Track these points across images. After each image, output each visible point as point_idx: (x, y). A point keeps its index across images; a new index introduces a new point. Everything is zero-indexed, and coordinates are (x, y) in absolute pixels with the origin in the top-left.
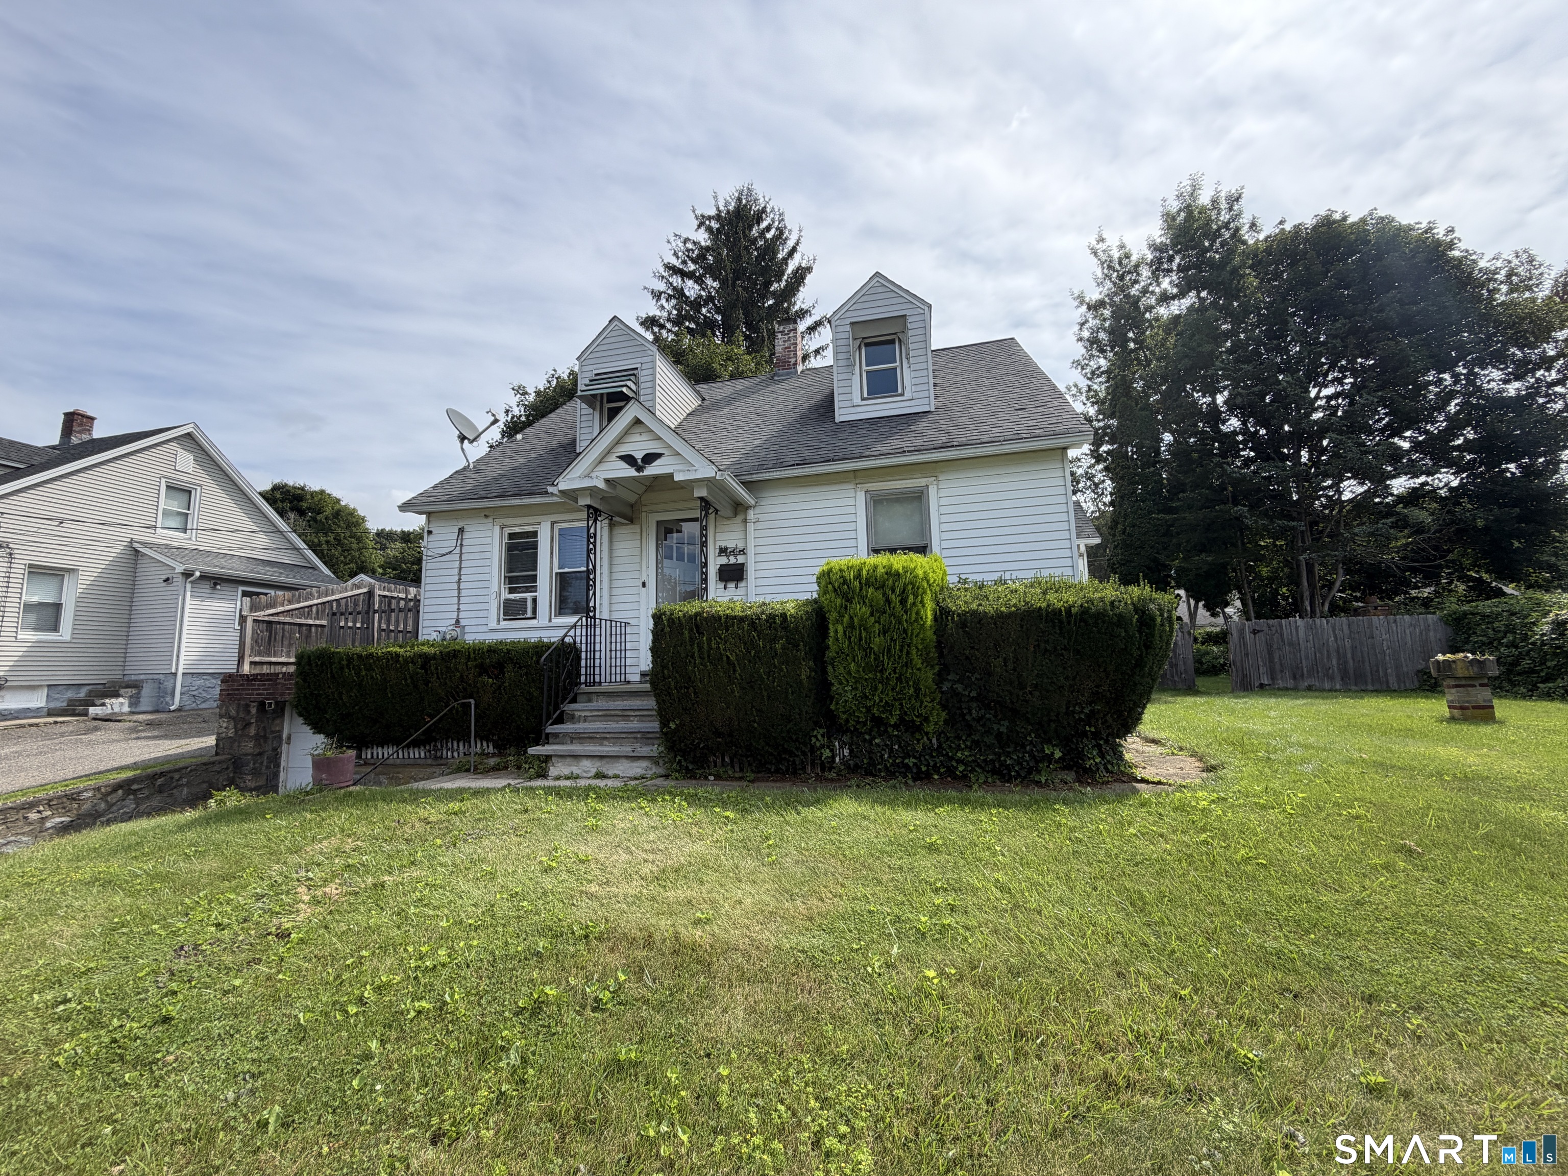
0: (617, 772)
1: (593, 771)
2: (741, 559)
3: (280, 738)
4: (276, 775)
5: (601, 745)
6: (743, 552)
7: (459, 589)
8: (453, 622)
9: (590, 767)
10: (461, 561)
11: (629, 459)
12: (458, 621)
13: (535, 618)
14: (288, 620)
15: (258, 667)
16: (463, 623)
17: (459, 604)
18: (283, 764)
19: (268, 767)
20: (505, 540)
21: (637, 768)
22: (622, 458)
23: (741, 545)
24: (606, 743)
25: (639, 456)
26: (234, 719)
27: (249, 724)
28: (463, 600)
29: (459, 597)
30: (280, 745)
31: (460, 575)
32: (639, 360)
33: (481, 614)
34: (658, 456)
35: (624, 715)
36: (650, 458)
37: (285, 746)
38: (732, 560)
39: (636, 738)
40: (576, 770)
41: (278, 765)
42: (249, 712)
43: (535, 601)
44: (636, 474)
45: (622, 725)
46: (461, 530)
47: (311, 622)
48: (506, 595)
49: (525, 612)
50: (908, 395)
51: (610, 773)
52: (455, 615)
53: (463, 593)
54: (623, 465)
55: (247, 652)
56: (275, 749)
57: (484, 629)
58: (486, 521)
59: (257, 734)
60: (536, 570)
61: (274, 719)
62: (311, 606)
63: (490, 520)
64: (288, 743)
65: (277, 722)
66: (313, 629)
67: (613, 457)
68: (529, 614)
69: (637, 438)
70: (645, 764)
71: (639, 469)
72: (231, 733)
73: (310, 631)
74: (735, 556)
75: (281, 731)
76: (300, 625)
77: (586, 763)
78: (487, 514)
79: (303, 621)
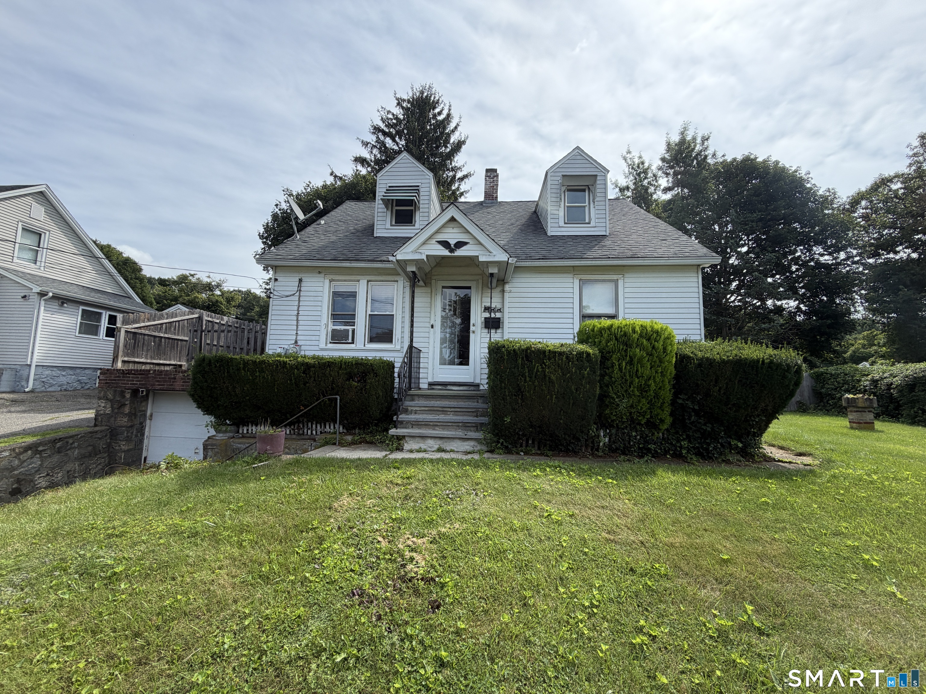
0: (453, 448)
1: (436, 447)
2: (498, 315)
3: (145, 415)
4: (141, 441)
5: (434, 430)
6: (499, 310)
7: (297, 320)
8: (293, 342)
9: (433, 444)
10: (299, 301)
11: (445, 244)
12: (296, 342)
13: (353, 343)
14: (147, 332)
15: (126, 364)
16: (299, 343)
17: (297, 330)
18: (146, 433)
19: (136, 436)
20: (333, 290)
21: (467, 446)
22: (440, 242)
23: (499, 306)
24: (436, 428)
25: (452, 242)
26: (111, 401)
27: (124, 405)
28: (300, 328)
29: (297, 325)
30: (145, 420)
31: (298, 310)
32: (420, 181)
33: (313, 338)
34: (465, 244)
35: (443, 410)
36: (460, 244)
37: (148, 421)
38: (493, 315)
39: (458, 426)
40: (423, 446)
41: (143, 435)
42: (124, 397)
43: (353, 331)
44: (449, 254)
45: (442, 417)
46: (300, 281)
47: (162, 335)
48: (331, 327)
49: (347, 338)
50: (592, 224)
51: (448, 448)
52: (294, 338)
53: (301, 323)
54: (440, 247)
55: (121, 353)
56: (141, 423)
57: (316, 348)
58: (320, 275)
59: (130, 413)
60: (355, 311)
61: (141, 402)
63: (322, 275)
64: (151, 419)
65: (143, 404)
66: (163, 340)
67: (433, 241)
68: (350, 341)
69: (450, 230)
70: (472, 443)
71: (452, 251)
72: (108, 411)
73: (161, 341)
74: (495, 312)
75: (146, 411)
77: (430, 442)
78: (320, 271)
79: (156, 334)
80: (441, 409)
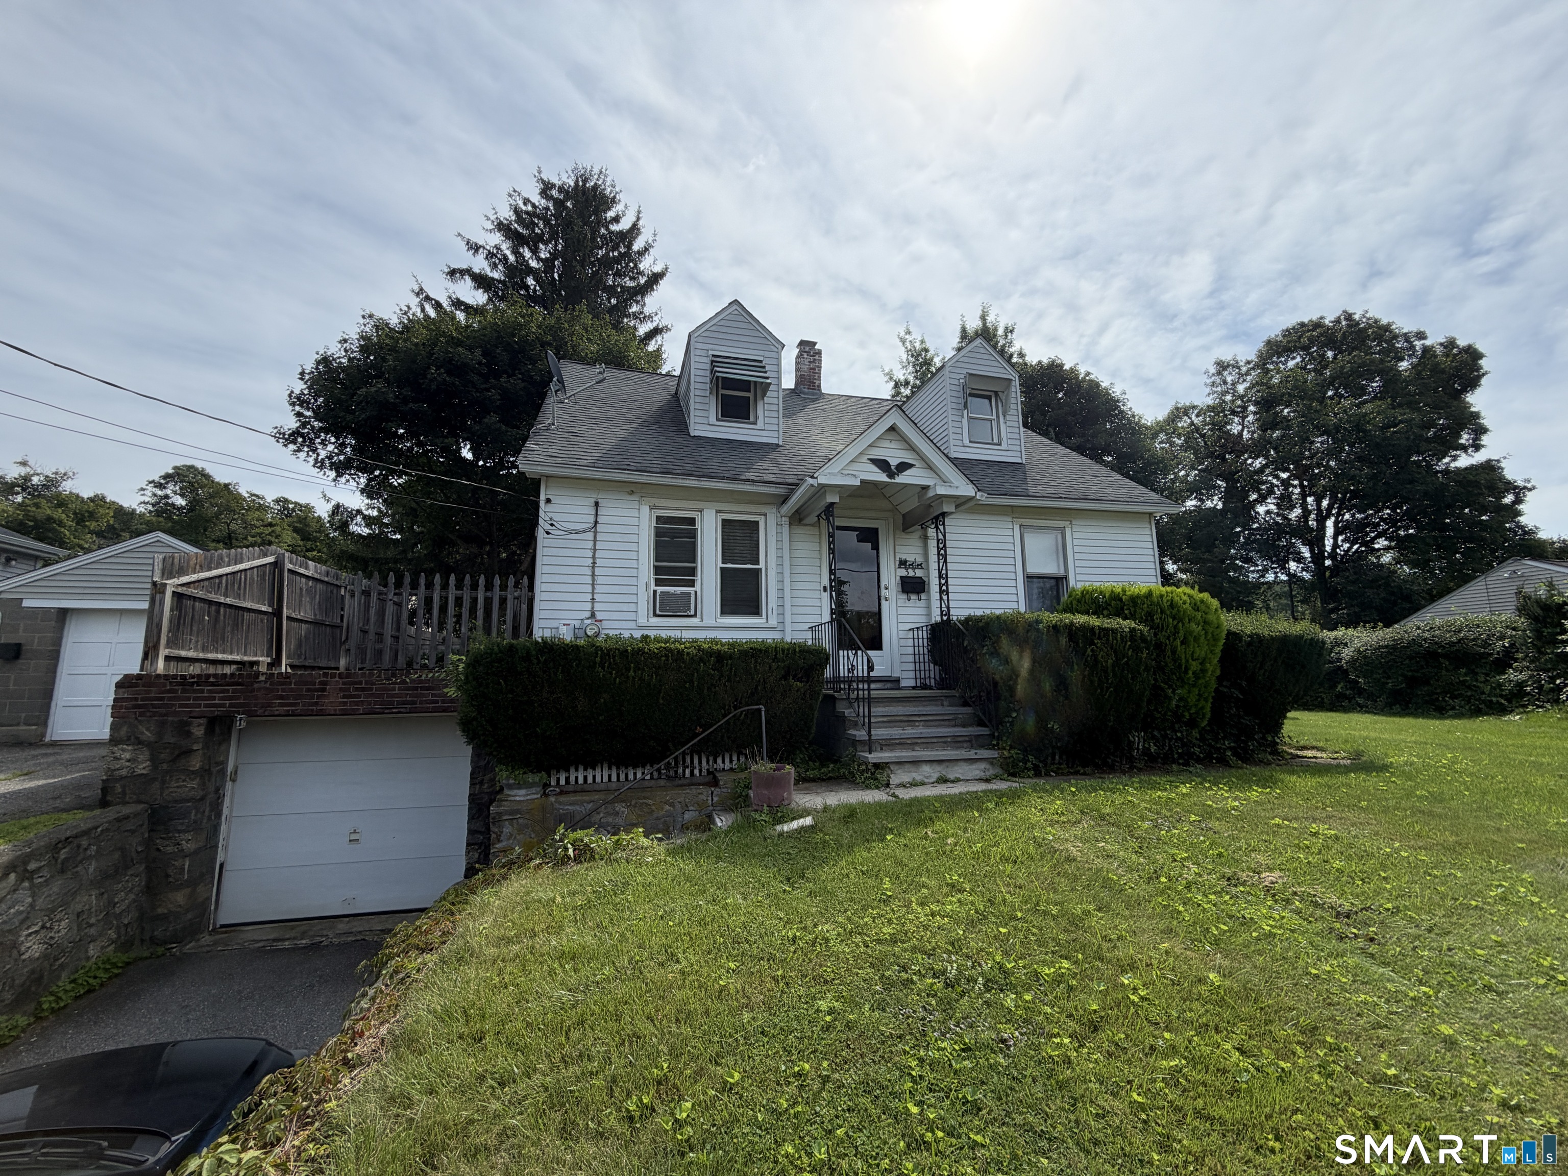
0: (958, 776)
1: (935, 776)
2: (919, 573)
3: (223, 772)
4: (216, 829)
5: (913, 750)
6: (920, 566)
7: (593, 575)
8: (588, 614)
9: (929, 772)
10: (595, 540)
11: (882, 464)
12: (593, 615)
13: (695, 615)
14: (200, 594)
15: (174, 664)
16: (599, 616)
17: (593, 593)
18: (225, 811)
19: (209, 818)
20: (654, 524)
21: (976, 770)
22: (874, 462)
23: (920, 559)
24: (917, 748)
25: (894, 462)
27: (189, 752)
28: (598, 589)
29: (593, 585)
30: (223, 785)
31: (594, 557)
33: (625, 607)
34: (911, 466)
35: (909, 721)
36: (903, 467)
37: (229, 785)
38: (911, 574)
39: (945, 742)
40: (918, 778)
41: (219, 815)
42: (189, 734)
43: (695, 596)
44: (888, 480)
45: (910, 731)
46: (597, 504)
47: (222, 600)
48: (653, 587)
49: (689, 609)
50: (1004, 446)
51: (951, 776)
52: (588, 606)
53: (599, 580)
54: (874, 468)
55: (163, 641)
56: (217, 790)
57: (632, 625)
58: (631, 498)
59: (201, 768)
60: (693, 560)
61: (220, 744)
62: (220, 576)
63: (635, 497)
64: (233, 781)
65: (223, 748)
66: (222, 610)
67: (864, 459)
68: (692, 613)
69: (887, 444)
70: (983, 765)
71: (891, 475)
72: (143, 768)
73: (218, 612)
74: (914, 569)
75: (224, 763)
76: (210, 603)
77: (926, 768)
78: (632, 489)
79: (212, 597)
80: (905, 718)
